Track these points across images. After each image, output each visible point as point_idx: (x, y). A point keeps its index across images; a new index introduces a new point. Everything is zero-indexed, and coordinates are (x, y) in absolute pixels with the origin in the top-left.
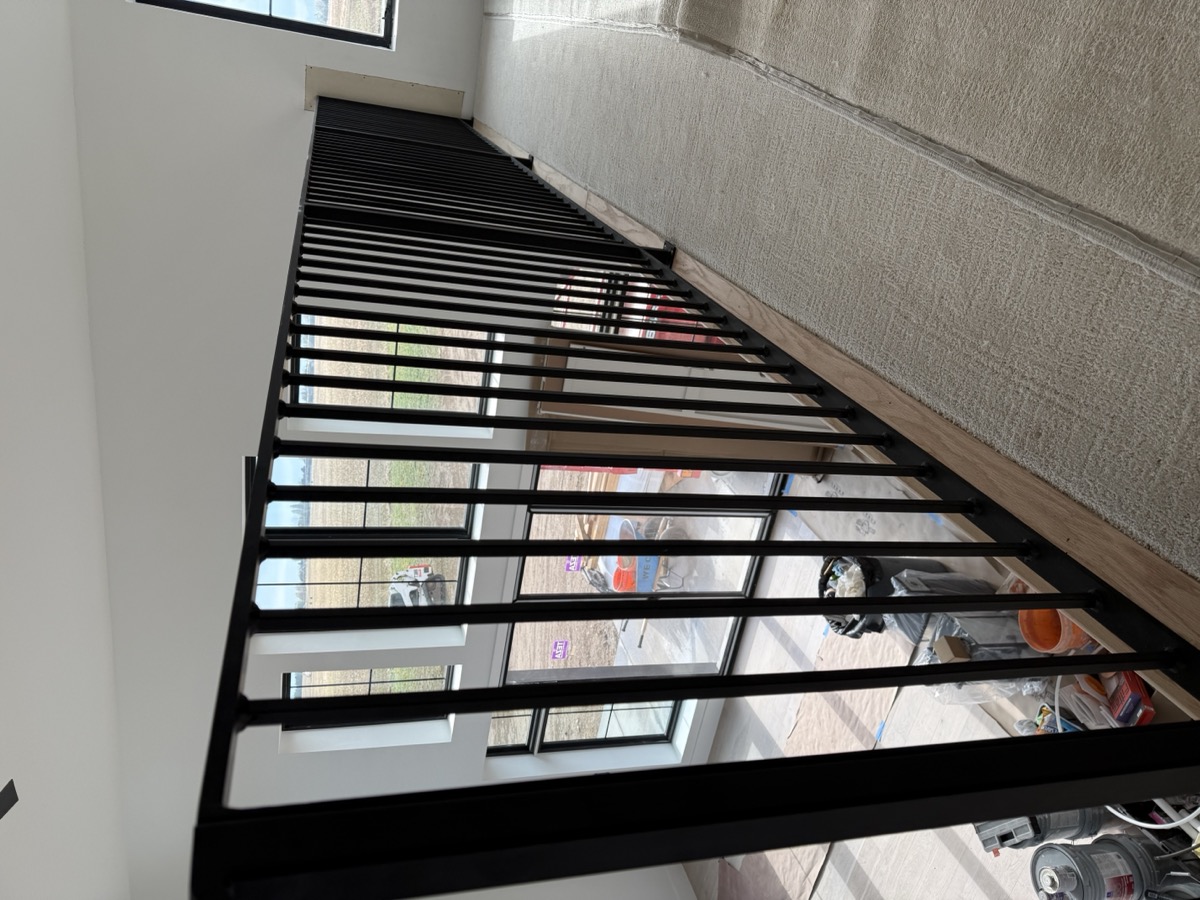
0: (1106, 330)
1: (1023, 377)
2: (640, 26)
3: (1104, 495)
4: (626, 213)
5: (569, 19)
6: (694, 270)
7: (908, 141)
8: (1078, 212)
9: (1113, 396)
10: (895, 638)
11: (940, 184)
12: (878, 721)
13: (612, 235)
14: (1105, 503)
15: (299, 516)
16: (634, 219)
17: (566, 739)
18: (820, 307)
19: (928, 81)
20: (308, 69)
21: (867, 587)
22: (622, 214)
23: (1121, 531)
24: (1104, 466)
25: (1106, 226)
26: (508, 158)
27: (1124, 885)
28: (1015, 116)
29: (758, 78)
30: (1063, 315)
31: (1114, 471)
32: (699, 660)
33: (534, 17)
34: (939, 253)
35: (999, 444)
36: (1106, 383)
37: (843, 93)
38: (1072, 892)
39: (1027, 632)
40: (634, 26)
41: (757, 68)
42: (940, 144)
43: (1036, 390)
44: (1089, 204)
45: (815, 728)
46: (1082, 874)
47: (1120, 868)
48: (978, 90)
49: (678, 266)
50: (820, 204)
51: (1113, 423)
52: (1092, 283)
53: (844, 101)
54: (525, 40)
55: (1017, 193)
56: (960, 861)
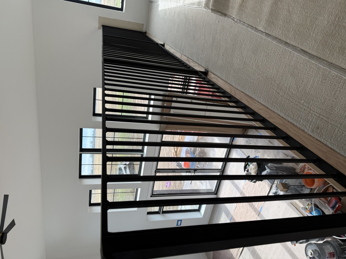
0: (339, 99)
1: (314, 111)
2: (198, 7)
3: (338, 146)
4: (193, 61)
5: (176, 4)
6: (214, 78)
7: (280, 43)
8: (331, 65)
9: (341, 118)
10: (266, 183)
11: (289, 56)
12: (260, 206)
13: (189, 67)
14: (338, 148)
15: (92, 145)
16: (196, 62)
17: (169, 210)
18: (253, 89)
19: (286, 26)
20: (100, 17)
21: (258, 168)
22: (192, 61)
23: (343, 156)
24: (338, 138)
25: (340, 69)
26: (158, 44)
27: (332, 255)
28: (313, 37)
29: (234, 23)
30: (326, 94)
31: (341, 139)
32: (208, 188)
33: (165, 3)
34: (289, 75)
35: (306, 130)
36: (339, 114)
37: (260, 28)
38: (317, 257)
39: (304, 182)
40: (196, 7)
41: (234, 20)
42: (290, 44)
43: (318, 115)
44: (335, 63)
45: (242, 208)
46: (320, 251)
47: (331, 250)
48: (302, 29)
49: (209, 76)
50: (253, 60)
51: (341, 125)
52: (335, 85)
53: (261, 31)
54: (163, 10)
55: (313, 59)
56: (284, 247)
